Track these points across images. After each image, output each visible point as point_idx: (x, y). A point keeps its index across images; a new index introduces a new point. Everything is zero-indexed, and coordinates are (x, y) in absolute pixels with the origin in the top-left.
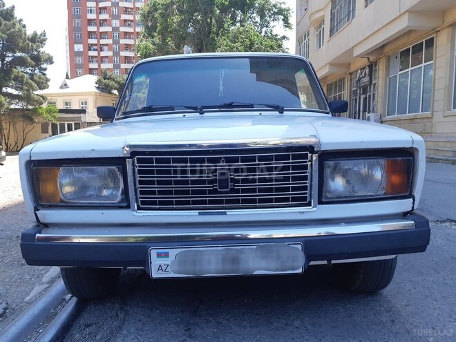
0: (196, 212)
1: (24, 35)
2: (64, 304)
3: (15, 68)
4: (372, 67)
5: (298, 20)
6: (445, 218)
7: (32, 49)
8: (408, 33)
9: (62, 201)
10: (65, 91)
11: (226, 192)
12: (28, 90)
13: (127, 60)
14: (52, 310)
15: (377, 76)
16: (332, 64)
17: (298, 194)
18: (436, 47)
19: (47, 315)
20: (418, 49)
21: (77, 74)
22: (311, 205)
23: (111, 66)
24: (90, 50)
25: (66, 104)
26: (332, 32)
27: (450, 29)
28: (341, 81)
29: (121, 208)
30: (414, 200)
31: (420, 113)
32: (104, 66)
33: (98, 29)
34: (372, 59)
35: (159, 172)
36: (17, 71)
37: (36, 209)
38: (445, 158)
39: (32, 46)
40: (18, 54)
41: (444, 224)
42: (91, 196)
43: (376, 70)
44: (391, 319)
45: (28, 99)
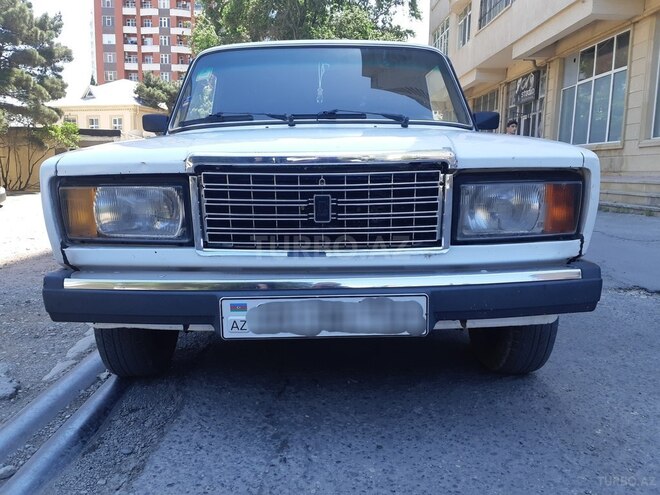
0: (284, 253)
1: (28, 18)
2: (98, 384)
3: (18, 67)
4: (539, 73)
5: (434, 4)
6: (631, 285)
7: (42, 39)
8: (592, 24)
9: (99, 235)
10: (90, 102)
11: (326, 225)
12: (35, 100)
13: (181, 58)
14: (82, 391)
15: (545, 88)
16: (480, 69)
17: (424, 229)
18: (633, 46)
19: (76, 397)
20: (606, 47)
21: (107, 78)
22: (440, 246)
23: (157, 67)
24: (126, 42)
25: (92, 122)
26: (482, 21)
27: (654, 19)
28: (494, 94)
29: (181, 245)
30: (582, 242)
31: (606, 142)
32: (146, 67)
33: (138, 12)
34: (539, 62)
35: (234, 195)
36: (20, 71)
37: (63, 246)
38: (637, 206)
39: (41, 34)
40: (21, 47)
41: (629, 293)
42: (139, 228)
43: (544, 80)
44: (546, 406)
45: (35, 113)
